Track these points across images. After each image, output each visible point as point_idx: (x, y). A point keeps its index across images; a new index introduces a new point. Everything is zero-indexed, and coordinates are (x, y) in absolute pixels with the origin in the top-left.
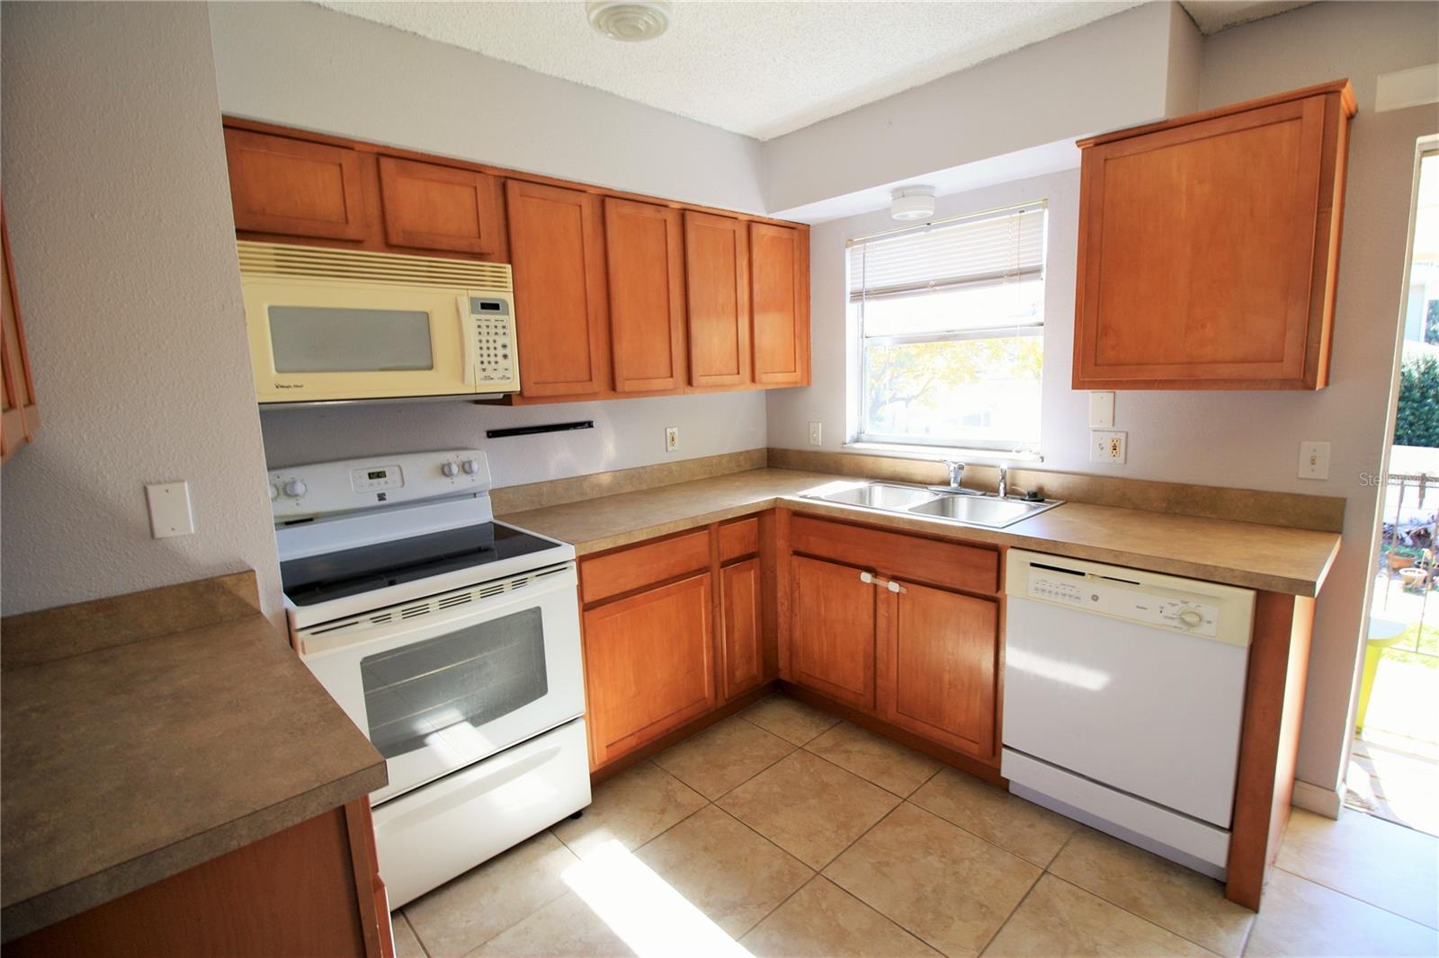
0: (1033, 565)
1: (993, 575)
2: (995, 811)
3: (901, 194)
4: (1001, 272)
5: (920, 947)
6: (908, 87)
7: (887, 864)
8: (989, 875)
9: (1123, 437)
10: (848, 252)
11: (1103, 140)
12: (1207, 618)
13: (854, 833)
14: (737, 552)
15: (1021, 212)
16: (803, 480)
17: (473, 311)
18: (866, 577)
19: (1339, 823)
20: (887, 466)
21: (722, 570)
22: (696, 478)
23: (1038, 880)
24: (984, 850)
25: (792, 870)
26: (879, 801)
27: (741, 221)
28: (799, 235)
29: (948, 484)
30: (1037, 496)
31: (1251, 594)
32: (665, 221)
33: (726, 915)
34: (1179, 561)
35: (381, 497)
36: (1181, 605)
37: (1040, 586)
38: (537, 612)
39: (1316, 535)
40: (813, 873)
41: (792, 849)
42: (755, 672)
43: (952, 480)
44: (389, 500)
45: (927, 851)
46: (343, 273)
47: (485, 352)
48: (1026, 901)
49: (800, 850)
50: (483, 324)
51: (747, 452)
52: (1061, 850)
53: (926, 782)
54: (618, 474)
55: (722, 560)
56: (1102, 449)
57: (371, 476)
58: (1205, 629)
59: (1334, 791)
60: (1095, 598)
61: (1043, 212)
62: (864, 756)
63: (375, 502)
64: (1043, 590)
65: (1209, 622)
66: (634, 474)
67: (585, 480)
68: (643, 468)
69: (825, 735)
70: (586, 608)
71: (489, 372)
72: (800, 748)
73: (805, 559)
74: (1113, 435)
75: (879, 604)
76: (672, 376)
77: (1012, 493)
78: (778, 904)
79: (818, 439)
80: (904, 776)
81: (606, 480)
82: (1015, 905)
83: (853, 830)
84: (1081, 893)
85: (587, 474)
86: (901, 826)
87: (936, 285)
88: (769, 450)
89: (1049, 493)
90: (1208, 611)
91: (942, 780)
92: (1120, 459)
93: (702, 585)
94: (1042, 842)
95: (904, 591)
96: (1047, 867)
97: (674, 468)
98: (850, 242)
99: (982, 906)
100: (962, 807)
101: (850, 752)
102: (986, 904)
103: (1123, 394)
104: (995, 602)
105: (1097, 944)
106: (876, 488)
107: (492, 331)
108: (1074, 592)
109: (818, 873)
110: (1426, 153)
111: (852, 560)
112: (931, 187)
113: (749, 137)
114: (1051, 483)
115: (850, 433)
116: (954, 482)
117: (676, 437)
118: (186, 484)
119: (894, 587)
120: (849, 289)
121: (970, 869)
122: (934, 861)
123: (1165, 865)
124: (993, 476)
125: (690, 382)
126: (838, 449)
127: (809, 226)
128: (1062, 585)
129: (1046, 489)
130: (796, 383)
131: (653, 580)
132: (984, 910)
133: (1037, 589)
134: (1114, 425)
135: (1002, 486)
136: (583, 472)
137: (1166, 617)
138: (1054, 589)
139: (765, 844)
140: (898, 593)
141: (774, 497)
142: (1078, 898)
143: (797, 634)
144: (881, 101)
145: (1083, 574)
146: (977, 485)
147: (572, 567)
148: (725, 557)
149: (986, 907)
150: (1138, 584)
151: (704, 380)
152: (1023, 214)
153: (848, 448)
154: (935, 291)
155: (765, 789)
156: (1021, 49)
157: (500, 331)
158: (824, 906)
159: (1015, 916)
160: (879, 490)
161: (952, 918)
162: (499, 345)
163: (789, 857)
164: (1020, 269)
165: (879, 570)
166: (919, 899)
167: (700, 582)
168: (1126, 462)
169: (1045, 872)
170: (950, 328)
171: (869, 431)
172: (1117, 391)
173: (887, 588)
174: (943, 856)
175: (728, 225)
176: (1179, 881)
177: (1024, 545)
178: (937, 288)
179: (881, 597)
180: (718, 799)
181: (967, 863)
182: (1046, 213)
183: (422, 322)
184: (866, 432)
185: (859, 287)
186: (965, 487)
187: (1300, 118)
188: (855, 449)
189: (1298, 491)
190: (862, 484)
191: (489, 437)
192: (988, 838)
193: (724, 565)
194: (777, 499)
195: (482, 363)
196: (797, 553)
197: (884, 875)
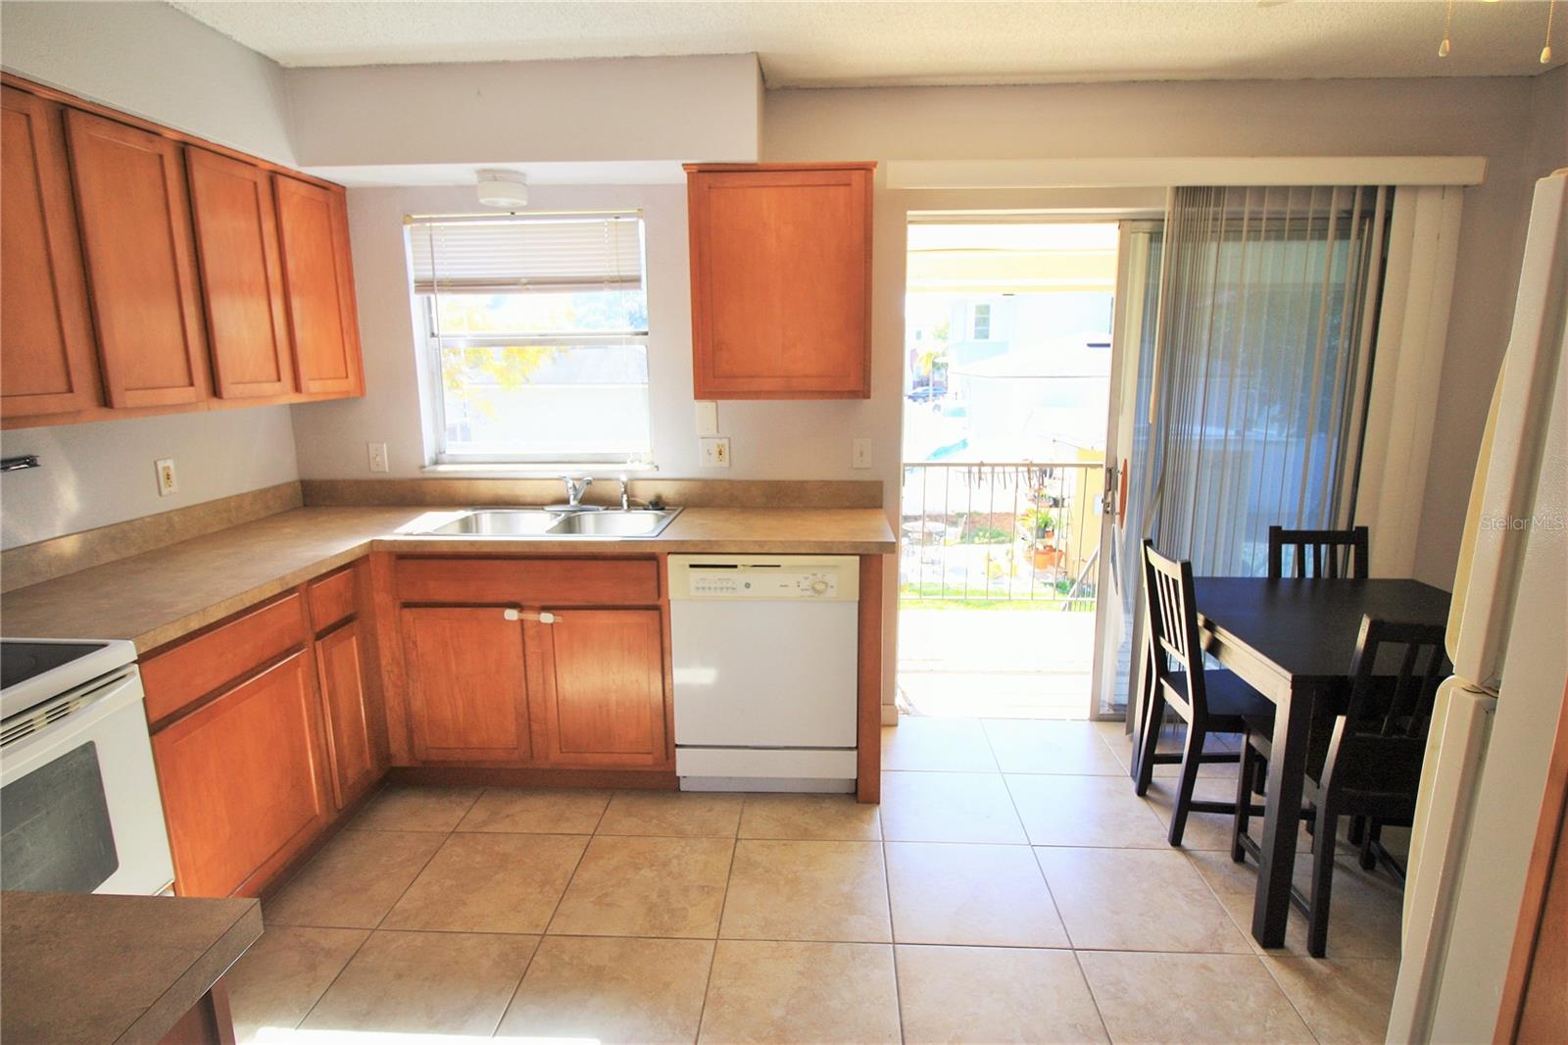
0: (692, 566)
1: (654, 584)
2: (677, 811)
3: (494, 176)
4: (601, 277)
5: (670, 944)
6: (501, 59)
7: (606, 895)
8: (697, 861)
9: (726, 442)
10: (407, 228)
11: (705, 168)
12: (830, 584)
13: (560, 884)
14: (334, 615)
15: (617, 218)
16: (388, 515)
18: (511, 615)
19: (899, 728)
20: (485, 489)
21: (319, 644)
22: (210, 531)
23: (735, 848)
24: (683, 844)
25: (515, 946)
26: (568, 846)
27: (261, 169)
28: (333, 197)
29: (566, 502)
30: (658, 504)
31: (858, 558)
32: (161, 156)
33: (466, 1021)
34: (807, 542)
36: (811, 577)
37: (700, 585)
38: (89, 748)
39: (870, 511)
40: (538, 938)
41: (501, 928)
42: (369, 766)
43: (572, 497)
45: (637, 868)
48: (734, 867)
49: (515, 925)
51: (277, 488)
52: (740, 819)
53: (605, 811)
54: (89, 535)
55: (318, 630)
56: (710, 454)
58: (831, 593)
59: (893, 704)
60: (748, 586)
61: (638, 222)
62: (529, 814)
64: (703, 588)
65: (832, 587)
66: (115, 534)
67: (35, 551)
68: (127, 522)
69: (473, 810)
70: (155, 729)
72: (453, 832)
73: (422, 610)
74: (718, 441)
75: (529, 643)
76: (192, 384)
77: (633, 505)
78: (518, 982)
79: (383, 462)
80: (581, 815)
81: (70, 546)
82: (727, 874)
83: (557, 882)
84: (769, 842)
85: (35, 541)
86: (603, 858)
87: (529, 283)
88: (302, 482)
89: (668, 501)
90: (831, 578)
91: (618, 804)
92: (726, 463)
93: (299, 666)
94: (725, 819)
95: (559, 619)
96: (737, 835)
97: (176, 519)
98: (407, 218)
99: (703, 887)
100: (648, 819)
101: (512, 815)
102: (705, 884)
103: (726, 404)
104: (656, 609)
105: (795, 873)
106: (484, 515)
108: (730, 584)
109: (543, 935)
110: (911, 222)
111: (490, 598)
112: (523, 174)
113: (266, 58)
114: (668, 491)
115: (428, 455)
116: (575, 498)
117: (172, 472)
119: (547, 618)
120: (412, 277)
121: (680, 864)
122: (647, 873)
123: (812, 797)
124: (616, 490)
125: (215, 391)
126: (417, 474)
127: (344, 188)
128: (720, 579)
129: (664, 497)
130: (348, 392)
131: (238, 672)
132: (706, 889)
133: (698, 588)
134: (718, 432)
135: (625, 497)
136: (28, 538)
137: (803, 590)
138: (713, 585)
139: (469, 939)
140: (552, 624)
141: (369, 540)
142: (769, 847)
143: (418, 704)
144: (465, 64)
145: (735, 566)
146: (596, 499)
147: (133, 673)
148: (321, 625)
149: (707, 887)
150: (779, 566)
151: (237, 390)
152: (618, 220)
153: (429, 472)
154: (528, 290)
155: (435, 888)
156: (626, 58)
158: (566, 958)
159: (731, 882)
160: (486, 517)
161: (685, 908)
163: (504, 936)
164: (620, 277)
165: (524, 604)
166: (650, 910)
167: (296, 663)
168: (730, 465)
169: (737, 840)
170: (543, 332)
171: (452, 449)
172: (719, 402)
173: (539, 622)
174: (653, 865)
175: (247, 173)
176: (827, 804)
177: (681, 549)
178: (529, 286)
179: (530, 632)
180: (381, 923)
181: (675, 861)
182: (642, 224)
184: (447, 452)
185: (427, 274)
186: (584, 504)
187: (849, 185)
188: (439, 472)
189: (854, 478)
190: (462, 514)
192: (681, 835)
193: (319, 636)
194: (372, 541)
196: (407, 605)
197: (608, 905)
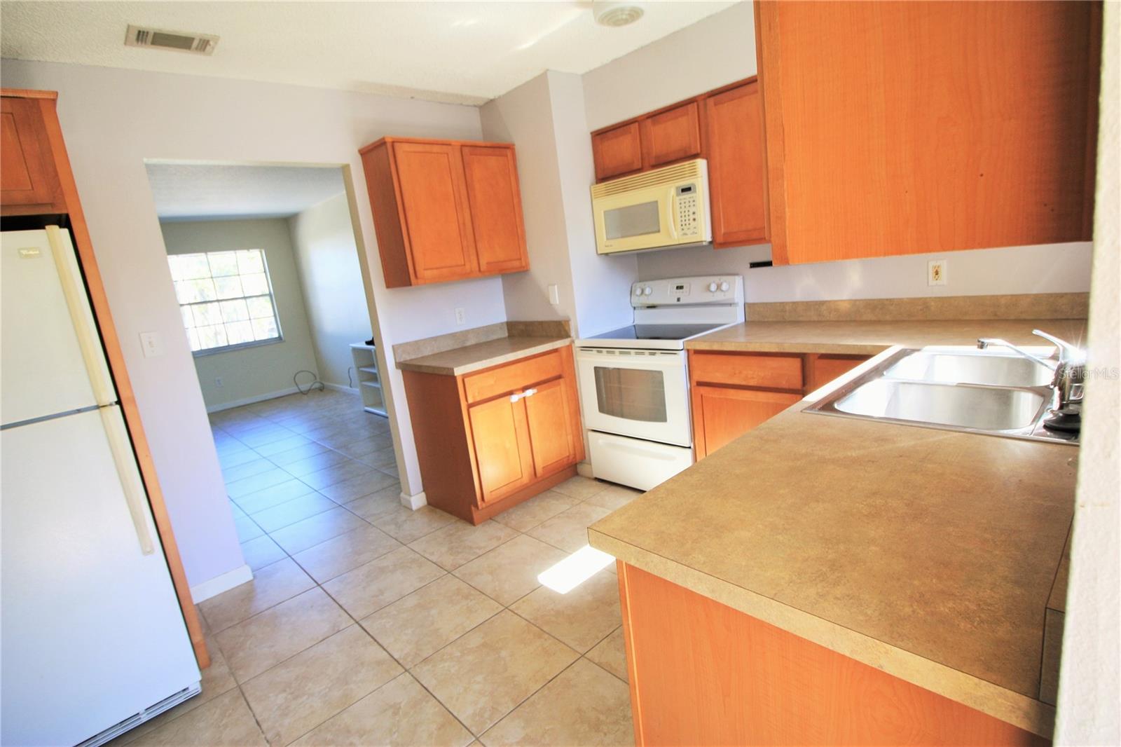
17: (678, 195)
35: (679, 300)
44: (682, 302)
46: (625, 189)
47: (683, 219)
50: (682, 202)
57: (678, 288)
63: (675, 302)
71: (686, 231)
107: (687, 205)
118: (556, 286)
157: (692, 204)
162: (691, 213)
183: (653, 207)
191: (751, 267)
195: (682, 225)
